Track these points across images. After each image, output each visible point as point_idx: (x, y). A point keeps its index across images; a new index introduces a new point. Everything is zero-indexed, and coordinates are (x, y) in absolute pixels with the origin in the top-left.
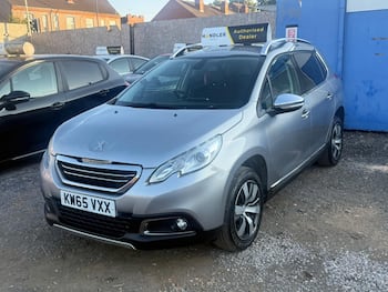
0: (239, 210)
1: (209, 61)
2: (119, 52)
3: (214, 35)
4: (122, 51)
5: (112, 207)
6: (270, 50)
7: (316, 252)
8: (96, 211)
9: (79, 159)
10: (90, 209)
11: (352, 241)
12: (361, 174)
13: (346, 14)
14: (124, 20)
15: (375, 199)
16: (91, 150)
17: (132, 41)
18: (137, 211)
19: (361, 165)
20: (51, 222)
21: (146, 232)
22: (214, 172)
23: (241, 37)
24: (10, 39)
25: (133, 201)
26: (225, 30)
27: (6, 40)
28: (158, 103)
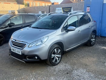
0: (53, 55)
1: (54, 17)
2: (44, 13)
3: (59, 10)
4: (45, 13)
5: (20, 52)
6: (70, 14)
7: (73, 68)
8: (17, 53)
9: (15, 40)
10: (16, 52)
11: (84, 66)
12: (98, 49)
13: (103, 4)
14: (53, 4)
15: (98, 56)
16: (18, 38)
17: (49, 10)
18: (26, 54)
19: (100, 47)
20: (10, 55)
21: (28, 59)
22: (45, 45)
23: (65, 10)
24: (20, 9)
25: (25, 51)
26: (61, 8)
27: (19, 9)
28: (39, 27)
